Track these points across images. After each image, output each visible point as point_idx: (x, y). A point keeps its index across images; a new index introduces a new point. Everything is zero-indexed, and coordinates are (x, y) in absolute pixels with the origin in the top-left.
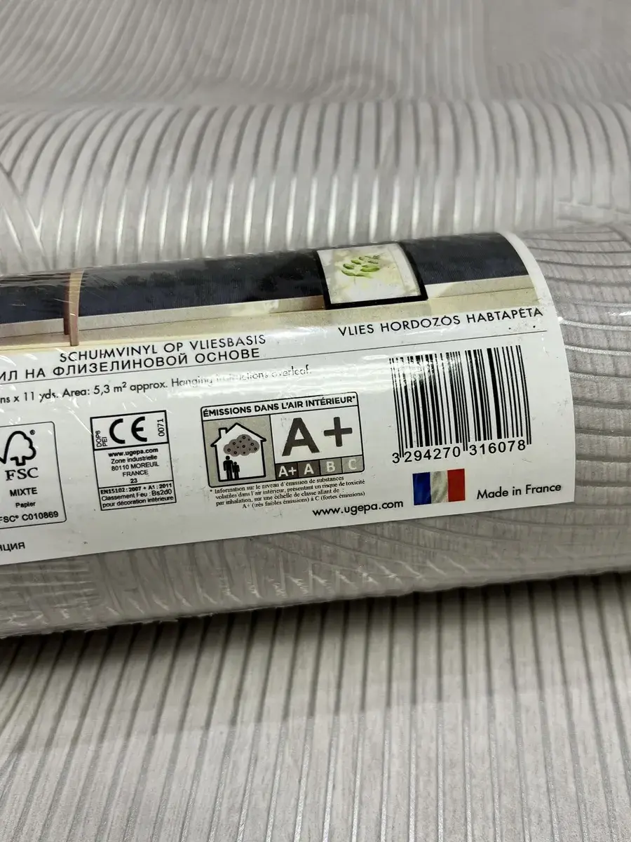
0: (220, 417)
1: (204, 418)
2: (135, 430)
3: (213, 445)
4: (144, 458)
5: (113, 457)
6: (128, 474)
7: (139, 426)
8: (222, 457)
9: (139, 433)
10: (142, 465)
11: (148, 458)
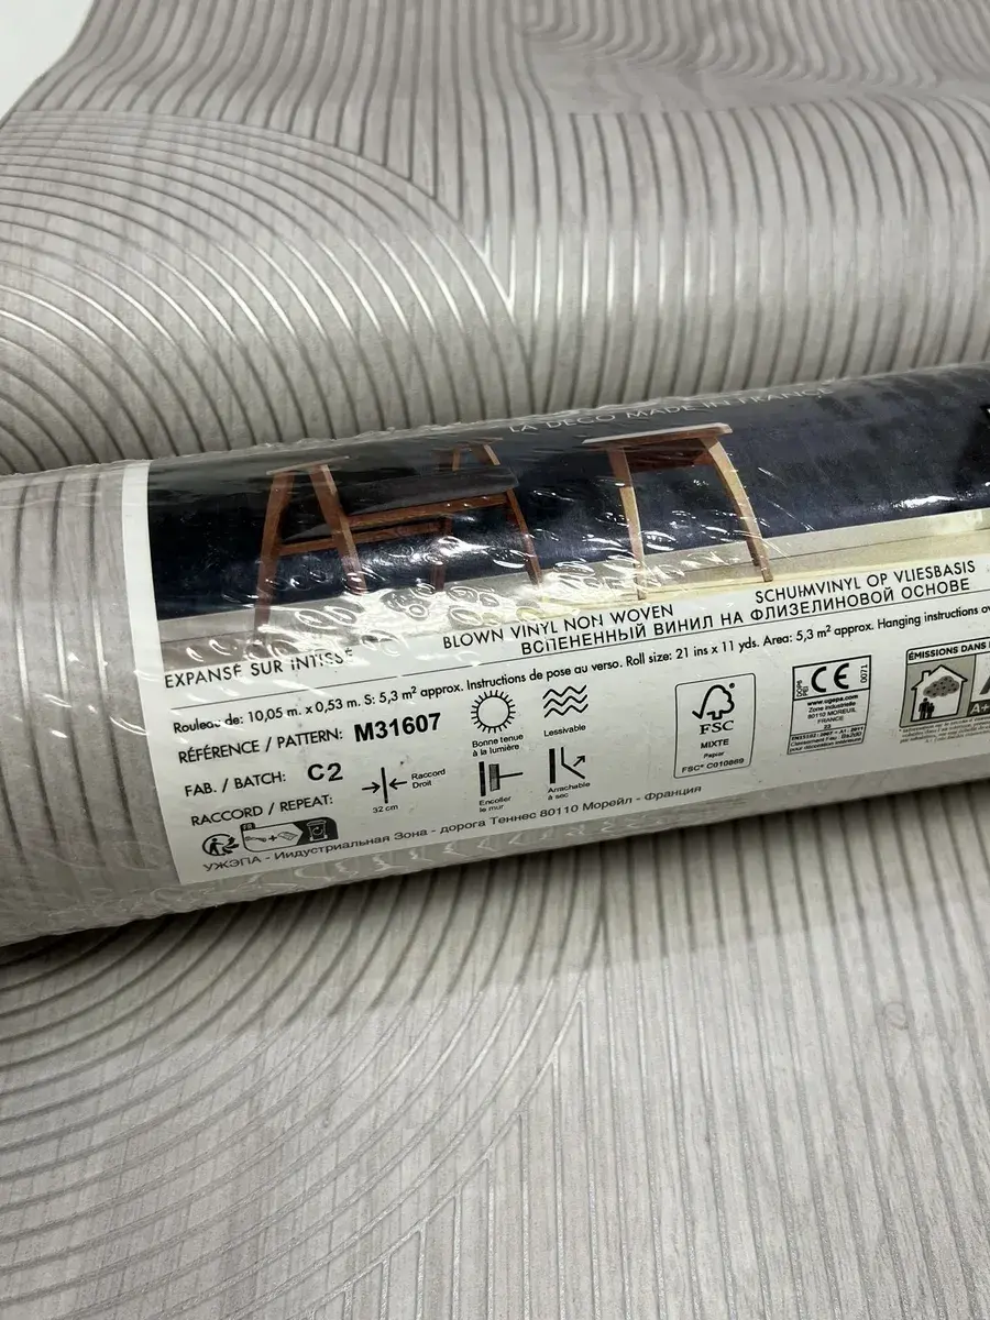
0: (925, 659)
1: (909, 662)
2: (837, 677)
3: (914, 689)
4: (842, 706)
5: (812, 706)
6: (824, 721)
7: (841, 674)
8: (920, 701)
9: (841, 681)
10: (838, 712)
11: (847, 705)
